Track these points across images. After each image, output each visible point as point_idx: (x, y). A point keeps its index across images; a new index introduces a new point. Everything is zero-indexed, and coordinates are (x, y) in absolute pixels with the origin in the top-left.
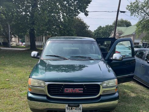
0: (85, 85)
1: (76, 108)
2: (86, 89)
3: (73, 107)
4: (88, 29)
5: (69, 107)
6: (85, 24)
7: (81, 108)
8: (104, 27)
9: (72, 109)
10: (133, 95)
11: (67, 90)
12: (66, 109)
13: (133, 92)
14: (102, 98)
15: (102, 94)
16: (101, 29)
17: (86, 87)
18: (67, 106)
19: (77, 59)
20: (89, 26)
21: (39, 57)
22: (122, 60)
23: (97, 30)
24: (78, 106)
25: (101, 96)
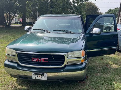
0: (53, 55)
1: (41, 76)
2: (54, 59)
3: (38, 75)
4: (99, 11)
5: (35, 75)
6: (96, 7)
7: (46, 76)
8: (113, 10)
9: (37, 76)
10: (115, 66)
11: (34, 59)
12: (33, 76)
13: (116, 64)
14: (66, 68)
15: (67, 64)
16: (110, 12)
17: (54, 57)
18: (33, 73)
19: (58, 32)
20: (100, 9)
21: (29, 30)
22: (100, 34)
23: (107, 12)
24: (43, 74)
25: (66, 66)
